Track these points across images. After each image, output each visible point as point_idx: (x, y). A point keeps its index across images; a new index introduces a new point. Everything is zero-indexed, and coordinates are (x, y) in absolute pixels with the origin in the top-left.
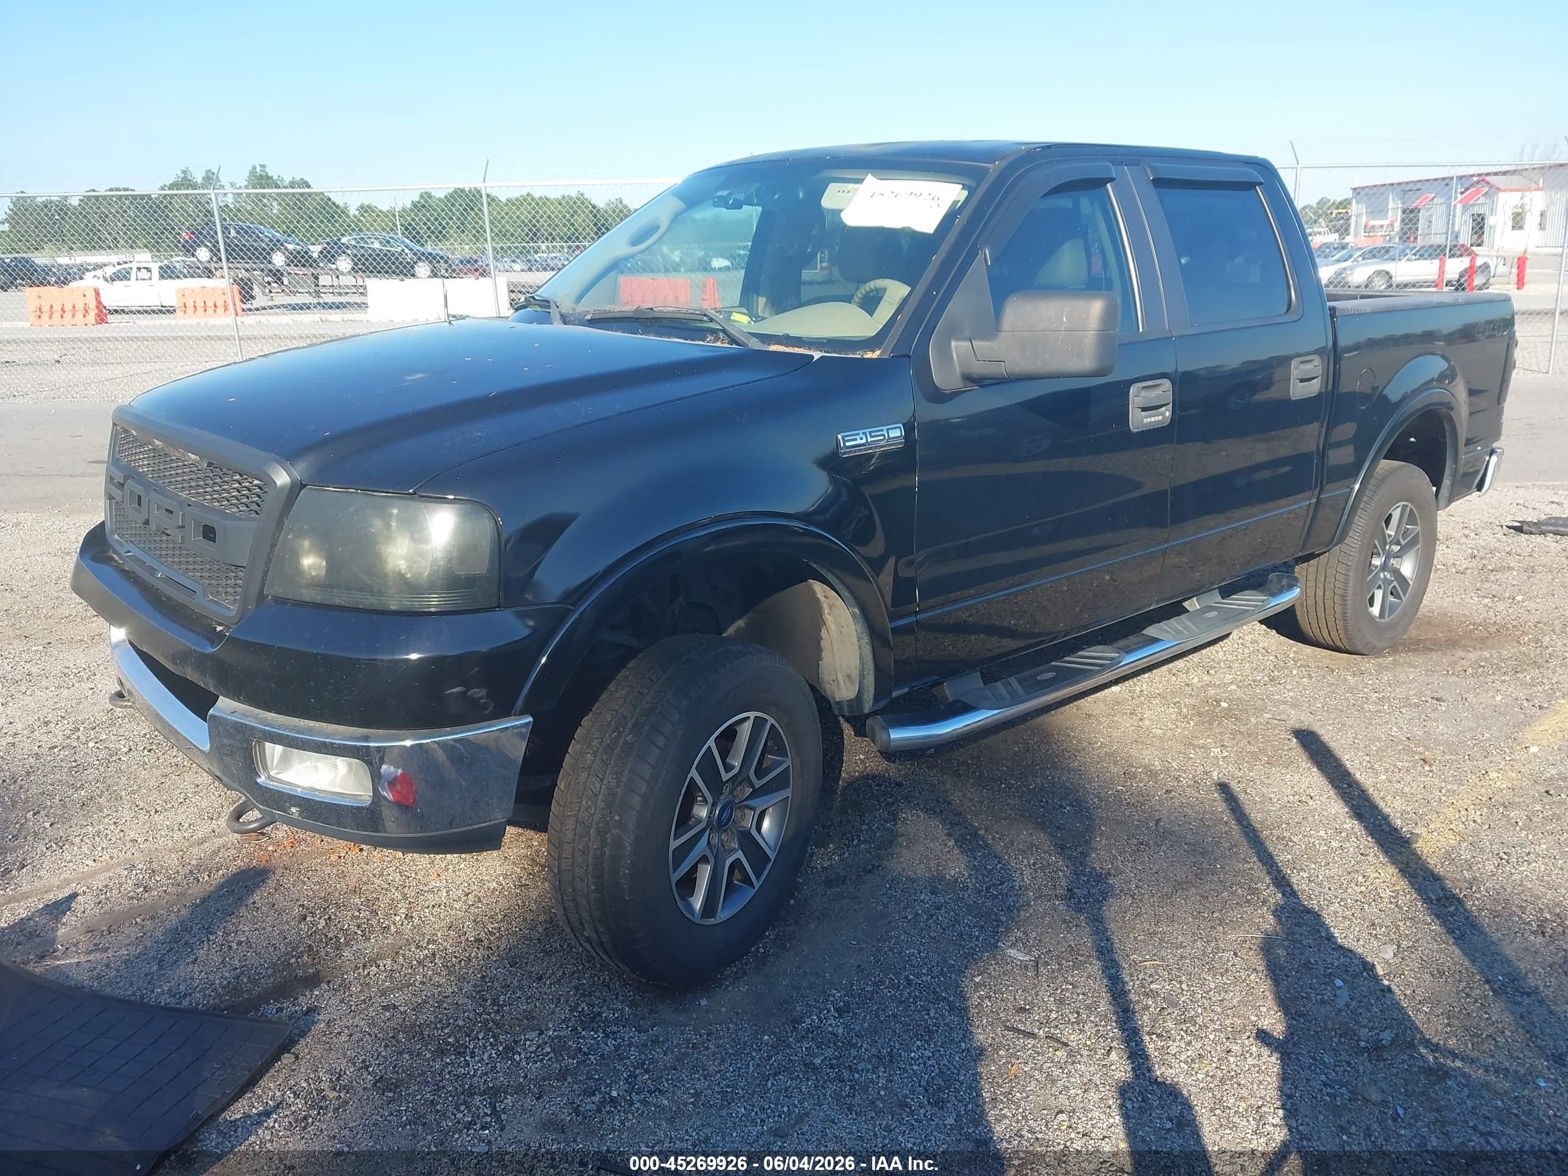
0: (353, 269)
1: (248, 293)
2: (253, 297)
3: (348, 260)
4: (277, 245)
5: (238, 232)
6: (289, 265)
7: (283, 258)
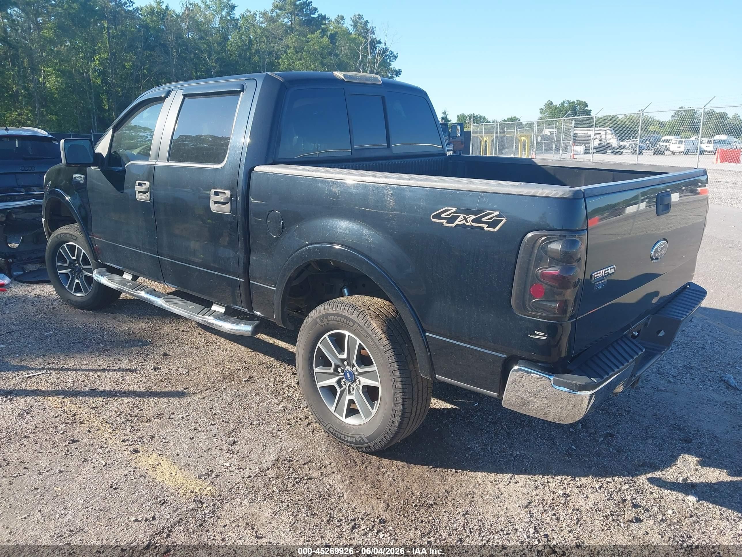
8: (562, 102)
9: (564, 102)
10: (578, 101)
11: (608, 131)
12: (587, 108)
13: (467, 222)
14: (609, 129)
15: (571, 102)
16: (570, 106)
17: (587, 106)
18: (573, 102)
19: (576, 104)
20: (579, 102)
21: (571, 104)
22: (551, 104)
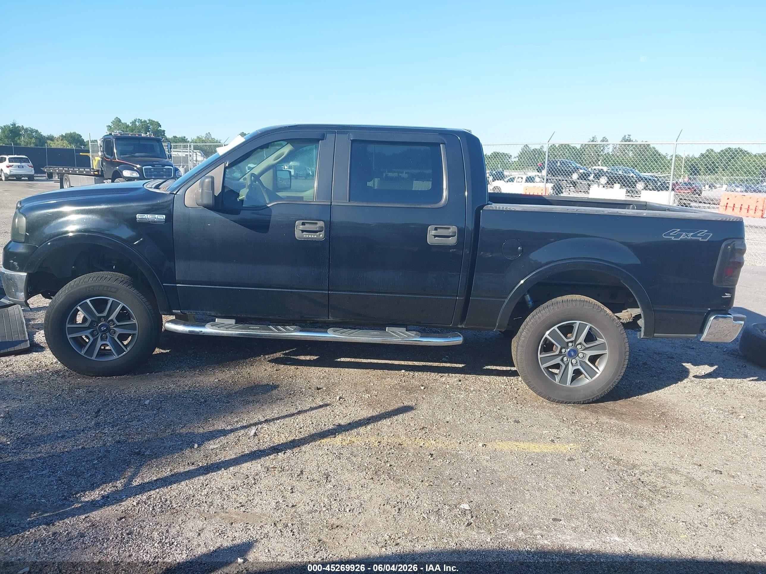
0: (608, 182)
1: (560, 190)
2: (562, 193)
3: (606, 178)
4: (576, 169)
5: (561, 164)
6: (578, 179)
7: (577, 176)
8: (133, 120)
9: (135, 121)
10: (149, 120)
11: (198, 154)
12: (160, 128)
13: (688, 237)
14: (198, 151)
15: (143, 121)
16: (142, 125)
17: (160, 126)
18: (145, 121)
19: (148, 124)
20: (152, 122)
21: (143, 123)
22: (120, 121)
